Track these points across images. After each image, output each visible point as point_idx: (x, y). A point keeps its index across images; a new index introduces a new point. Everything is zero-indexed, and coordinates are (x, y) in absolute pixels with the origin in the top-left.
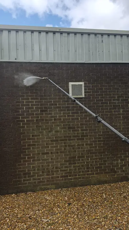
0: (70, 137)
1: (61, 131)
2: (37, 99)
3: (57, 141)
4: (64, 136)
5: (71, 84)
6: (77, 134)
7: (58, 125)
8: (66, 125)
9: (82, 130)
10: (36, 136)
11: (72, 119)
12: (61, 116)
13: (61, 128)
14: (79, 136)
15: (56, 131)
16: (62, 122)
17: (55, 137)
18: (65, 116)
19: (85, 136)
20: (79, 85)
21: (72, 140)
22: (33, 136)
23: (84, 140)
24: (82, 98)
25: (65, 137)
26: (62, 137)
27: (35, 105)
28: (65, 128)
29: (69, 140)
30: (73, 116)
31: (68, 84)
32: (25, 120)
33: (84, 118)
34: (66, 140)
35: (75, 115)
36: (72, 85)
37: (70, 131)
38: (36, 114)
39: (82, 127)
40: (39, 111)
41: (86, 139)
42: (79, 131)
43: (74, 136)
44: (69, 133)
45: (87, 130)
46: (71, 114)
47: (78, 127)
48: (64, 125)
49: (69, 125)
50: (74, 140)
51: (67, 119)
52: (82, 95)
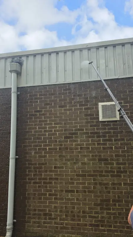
0: (102, 172)
1: (89, 164)
2: (61, 124)
3: (85, 176)
5: (100, 104)
6: (111, 168)
7: (85, 156)
8: (96, 156)
9: (117, 164)
10: (59, 168)
11: (104, 148)
12: (89, 144)
13: (89, 160)
14: (114, 172)
15: (82, 163)
16: (90, 152)
17: (82, 171)
18: (94, 144)
19: (122, 172)
20: (111, 105)
21: (104, 176)
22: (55, 167)
23: (121, 177)
24: (116, 121)
25: (94, 171)
26: (90, 171)
27: (58, 131)
28: (95, 160)
29: (101, 176)
30: (106, 144)
31: (97, 105)
32: (48, 148)
33: (120, 148)
34: (96, 175)
35: (108, 142)
36: (103, 106)
37: (101, 164)
38: (60, 142)
39: (118, 160)
40: (62, 137)
41: (124, 176)
42: (113, 164)
43: (106, 172)
44: (99, 167)
45: (125, 164)
46: (102, 142)
47: (112, 160)
48: (92, 156)
49: (100, 156)
50: (108, 176)
51: (96, 148)
52: (115, 117)
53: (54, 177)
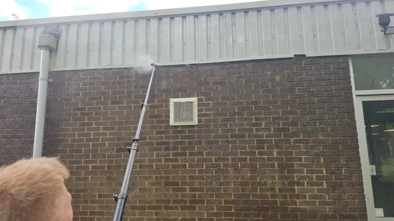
0: (169, 202)
1: (151, 190)
2: (113, 129)
3: (143, 208)
4: (156, 200)
5: (173, 101)
6: (182, 196)
7: (146, 178)
8: (161, 178)
9: (192, 190)
10: (106, 196)
11: (174, 167)
12: (153, 161)
13: (151, 184)
14: (185, 202)
15: (141, 190)
16: (154, 172)
17: (140, 201)
18: (160, 161)
19: (197, 202)
20: (186, 102)
21: (171, 208)
22: (100, 196)
23: (196, 209)
24: (193, 126)
25: (158, 201)
26: (152, 201)
27: (108, 140)
28: (158, 184)
29: (167, 208)
30: (177, 160)
31: (168, 101)
32: (90, 167)
33: (197, 165)
34: (160, 207)
35: (180, 158)
36: (175, 103)
37: (167, 190)
38: (109, 156)
39: (192, 184)
40: (113, 150)
41: (200, 208)
42: (185, 190)
43: (175, 202)
44: (165, 195)
45: (202, 190)
46: (171, 157)
47: (184, 183)
48: (157, 178)
49: (168, 178)
50: (176, 208)
51: (163, 167)
52: (192, 119)
53: (97, 210)
